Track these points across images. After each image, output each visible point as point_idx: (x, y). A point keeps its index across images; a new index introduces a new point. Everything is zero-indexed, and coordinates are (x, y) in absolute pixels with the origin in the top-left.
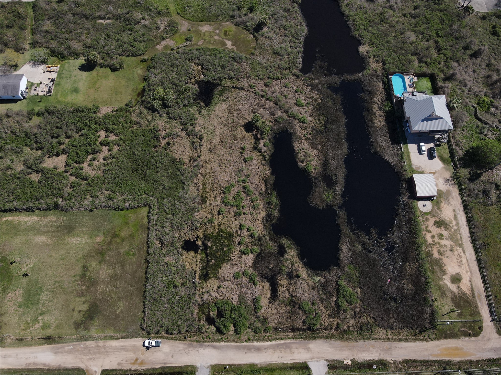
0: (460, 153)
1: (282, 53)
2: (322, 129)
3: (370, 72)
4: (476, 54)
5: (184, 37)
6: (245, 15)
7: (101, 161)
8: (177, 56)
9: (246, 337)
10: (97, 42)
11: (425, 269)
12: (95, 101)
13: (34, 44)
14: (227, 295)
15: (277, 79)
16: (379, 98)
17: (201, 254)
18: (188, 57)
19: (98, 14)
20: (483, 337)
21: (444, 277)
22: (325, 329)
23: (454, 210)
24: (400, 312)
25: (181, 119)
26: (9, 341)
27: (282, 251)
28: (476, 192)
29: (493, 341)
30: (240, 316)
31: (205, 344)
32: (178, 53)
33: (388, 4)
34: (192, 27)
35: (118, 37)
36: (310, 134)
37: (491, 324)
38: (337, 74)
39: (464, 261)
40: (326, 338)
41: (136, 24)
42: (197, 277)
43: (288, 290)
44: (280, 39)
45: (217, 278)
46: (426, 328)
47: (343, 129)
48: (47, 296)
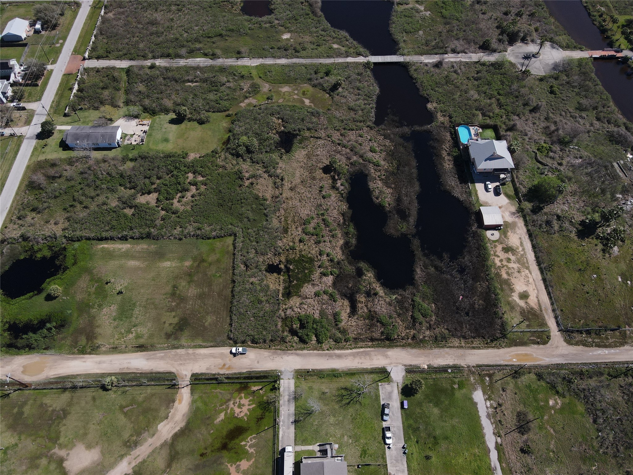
0: (523, 190)
1: (356, 109)
2: (395, 171)
3: (438, 124)
4: (535, 110)
5: (265, 96)
6: (321, 78)
7: (190, 198)
8: (259, 111)
9: (328, 346)
10: (186, 100)
11: (494, 287)
12: (183, 148)
13: (127, 103)
14: (309, 310)
15: (352, 130)
16: (447, 146)
17: (283, 276)
18: (270, 112)
19: (187, 78)
20: (551, 345)
21: (513, 294)
22: (402, 339)
23: (520, 238)
24: (472, 324)
25: (264, 163)
26: (104, 349)
27: (360, 273)
28: (539, 222)
29: (561, 348)
30: (322, 327)
31: (289, 352)
32: (259, 109)
33: (452, 69)
34: (273, 88)
35: (205, 96)
36: (384, 175)
37: (558, 334)
38: (407, 126)
39: (531, 280)
40: (403, 346)
41: (221, 86)
42: (280, 295)
43: (366, 306)
44: (354, 98)
45: (300, 296)
46: (497, 337)
47: (415, 171)
48: (140, 311)
